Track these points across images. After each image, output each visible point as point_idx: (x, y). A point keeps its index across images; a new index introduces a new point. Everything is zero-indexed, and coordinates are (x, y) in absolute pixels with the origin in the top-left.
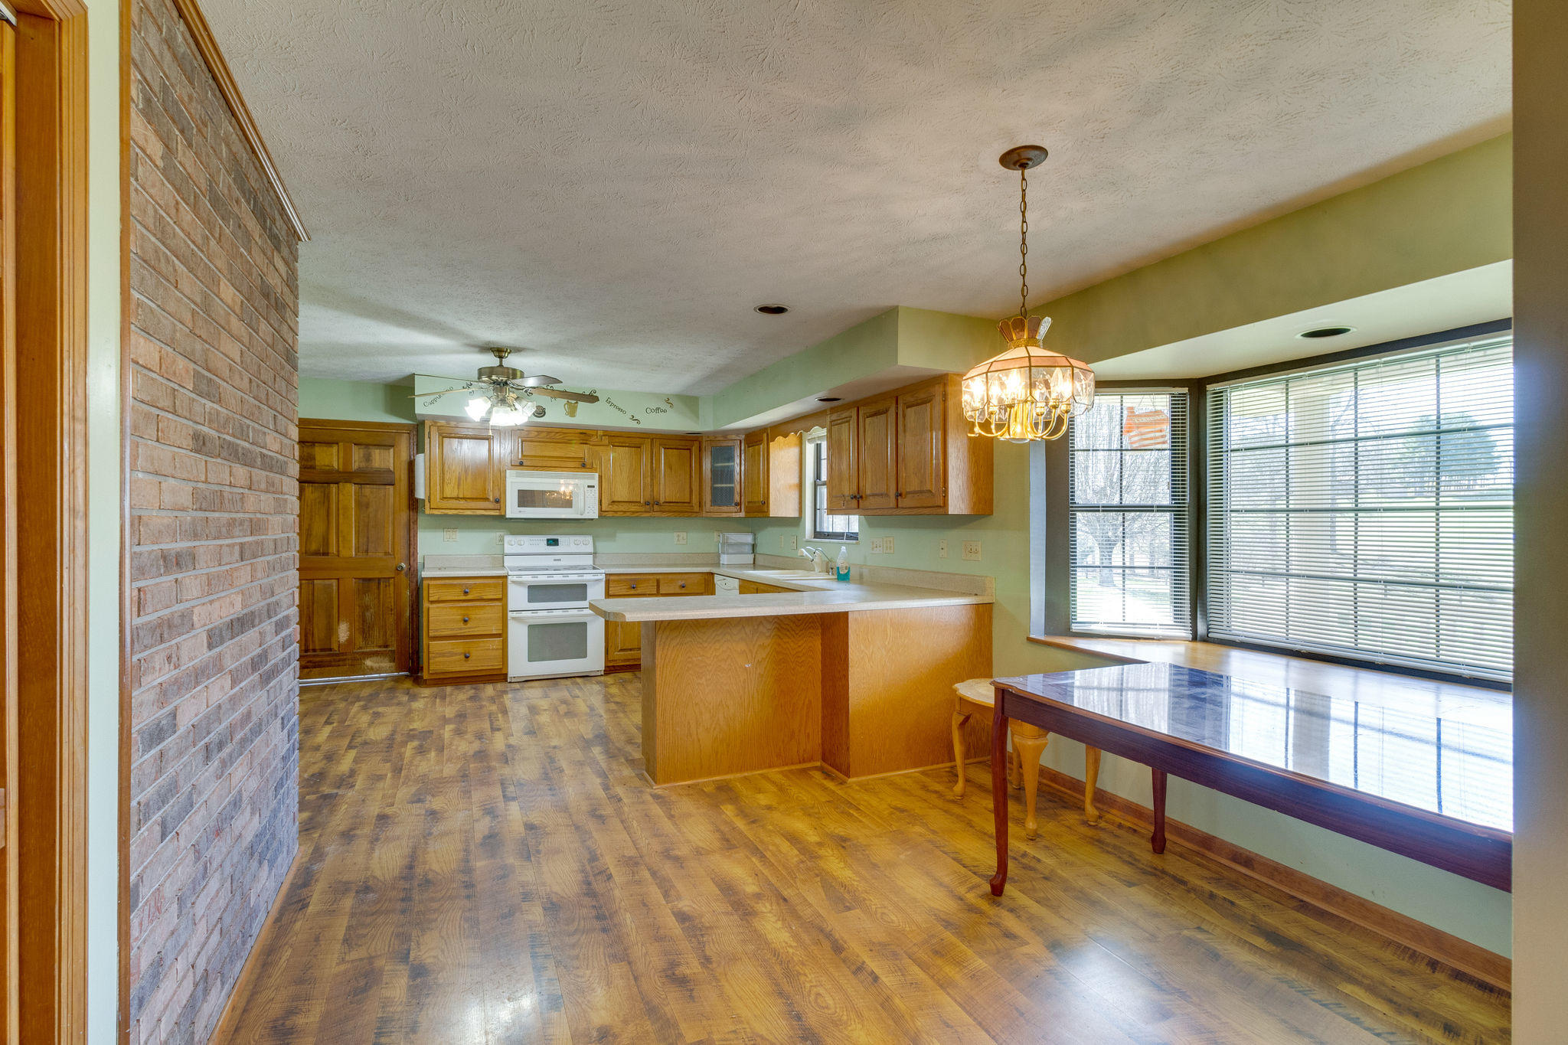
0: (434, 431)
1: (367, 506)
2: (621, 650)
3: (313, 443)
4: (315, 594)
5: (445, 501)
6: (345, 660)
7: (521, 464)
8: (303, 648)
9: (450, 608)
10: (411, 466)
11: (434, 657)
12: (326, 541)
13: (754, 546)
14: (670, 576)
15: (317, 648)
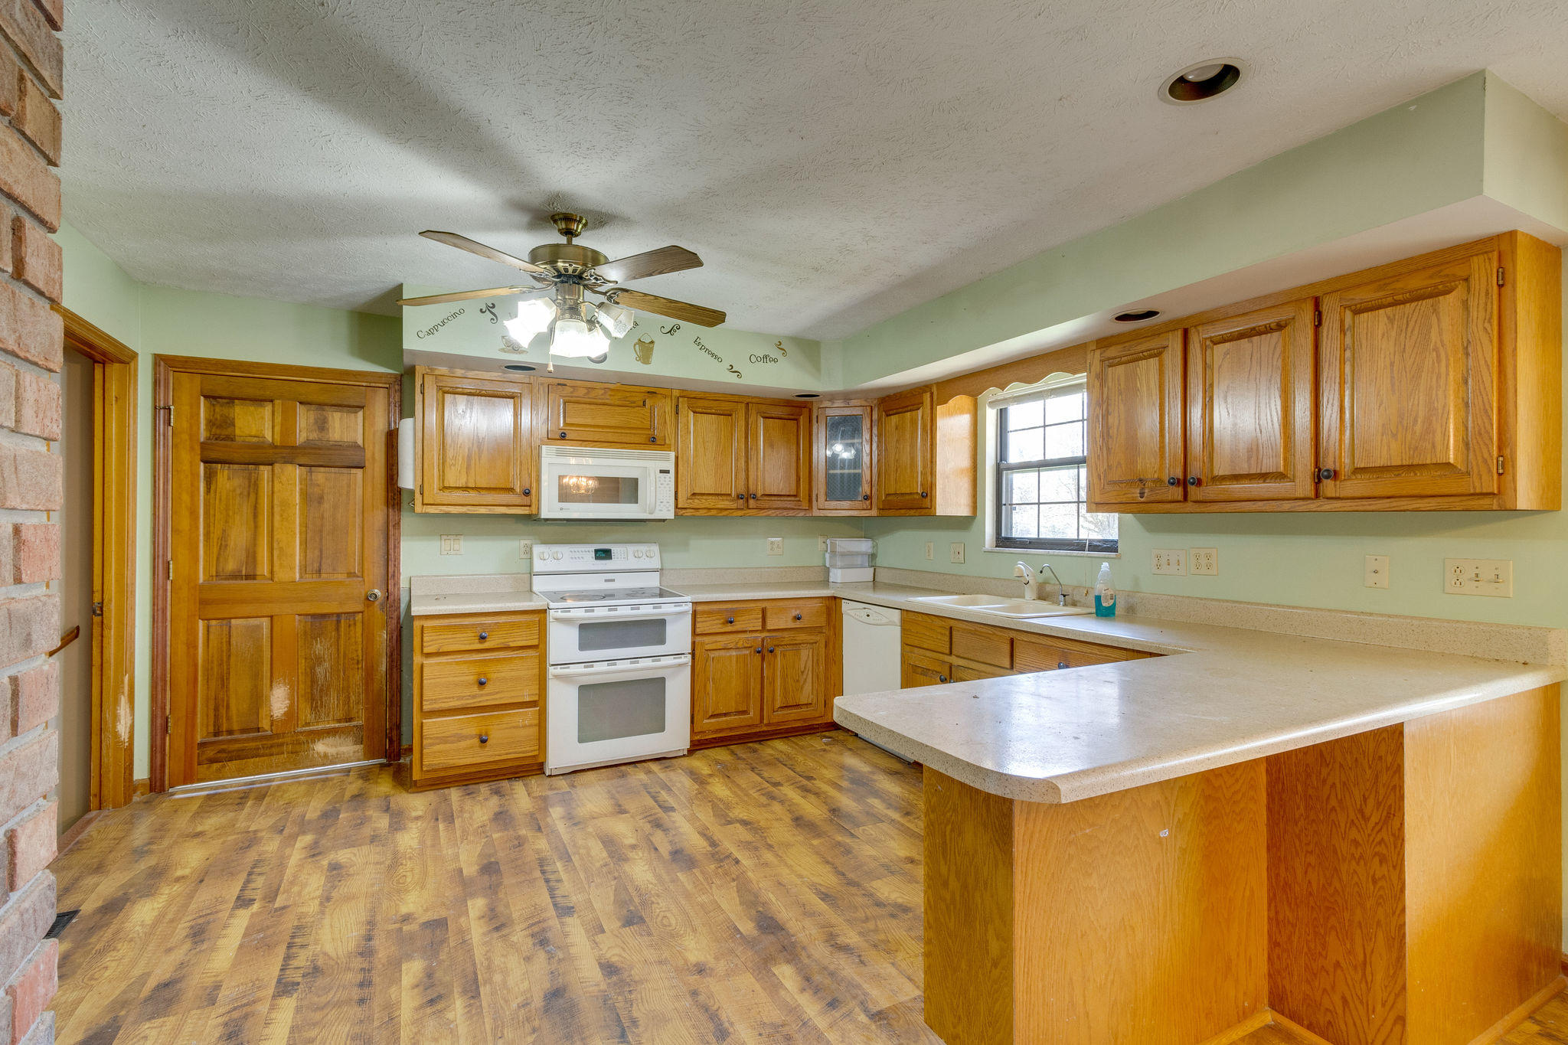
0: (430, 382)
1: (320, 499)
2: (713, 716)
3: (231, 400)
4: (233, 642)
5: (447, 493)
6: (282, 745)
7: (563, 437)
8: (211, 729)
9: (457, 663)
10: (392, 439)
11: (432, 745)
12: (252, 556)
13: (873, 556)
14: (781, 604)
15: (235, 727)
